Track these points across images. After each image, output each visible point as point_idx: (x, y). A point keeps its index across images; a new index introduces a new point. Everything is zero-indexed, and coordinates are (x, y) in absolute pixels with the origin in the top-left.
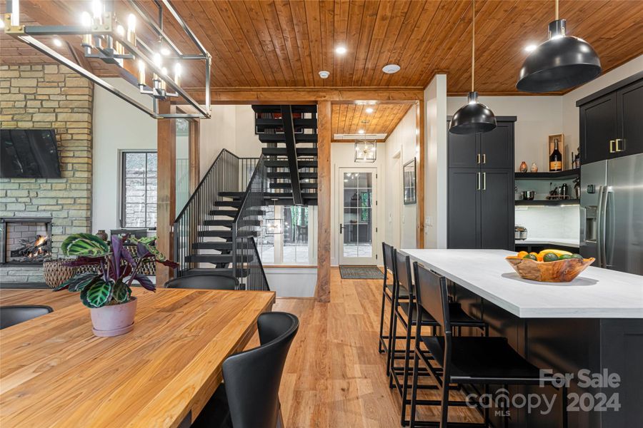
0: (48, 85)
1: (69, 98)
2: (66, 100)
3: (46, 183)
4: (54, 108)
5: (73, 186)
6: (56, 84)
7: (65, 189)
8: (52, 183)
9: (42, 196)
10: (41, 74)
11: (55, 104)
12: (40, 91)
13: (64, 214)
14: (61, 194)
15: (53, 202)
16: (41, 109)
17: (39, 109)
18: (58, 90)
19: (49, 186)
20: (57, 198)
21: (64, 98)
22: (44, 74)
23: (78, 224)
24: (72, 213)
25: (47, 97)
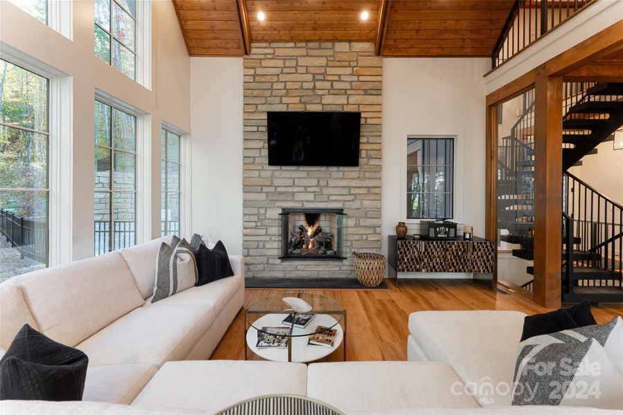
0: (339, 64)
1: (361, 79)
2: (359, 81)
3: (338, 171)
4: (346, 90)
5: (367, 175)
6: (347, 64)
7: (358, 178)
8: (344, 171)
9: (333, 185)
10: (330, 53)
11: (347, 86)
12: (329, 71)
13: (356, 205)
14: (353, 183)
15: (345, 191)
16: (332, 91)
17: (329, 90)
18: (349, 70)
19: (340, 175)
20: (349, 188)
21: (356, 78)
22: (334, 52)
23: (372, 216)
24: (366, 203)
25: (337, 78)
